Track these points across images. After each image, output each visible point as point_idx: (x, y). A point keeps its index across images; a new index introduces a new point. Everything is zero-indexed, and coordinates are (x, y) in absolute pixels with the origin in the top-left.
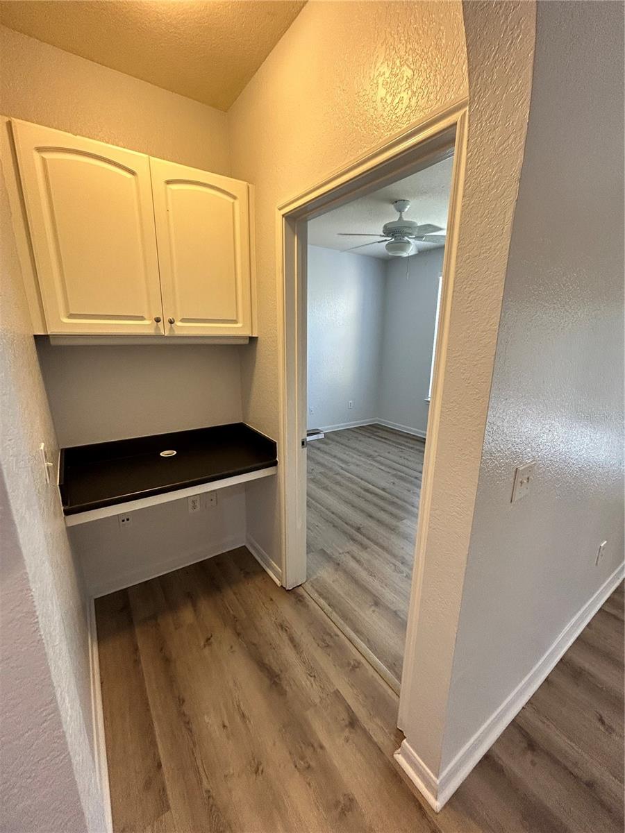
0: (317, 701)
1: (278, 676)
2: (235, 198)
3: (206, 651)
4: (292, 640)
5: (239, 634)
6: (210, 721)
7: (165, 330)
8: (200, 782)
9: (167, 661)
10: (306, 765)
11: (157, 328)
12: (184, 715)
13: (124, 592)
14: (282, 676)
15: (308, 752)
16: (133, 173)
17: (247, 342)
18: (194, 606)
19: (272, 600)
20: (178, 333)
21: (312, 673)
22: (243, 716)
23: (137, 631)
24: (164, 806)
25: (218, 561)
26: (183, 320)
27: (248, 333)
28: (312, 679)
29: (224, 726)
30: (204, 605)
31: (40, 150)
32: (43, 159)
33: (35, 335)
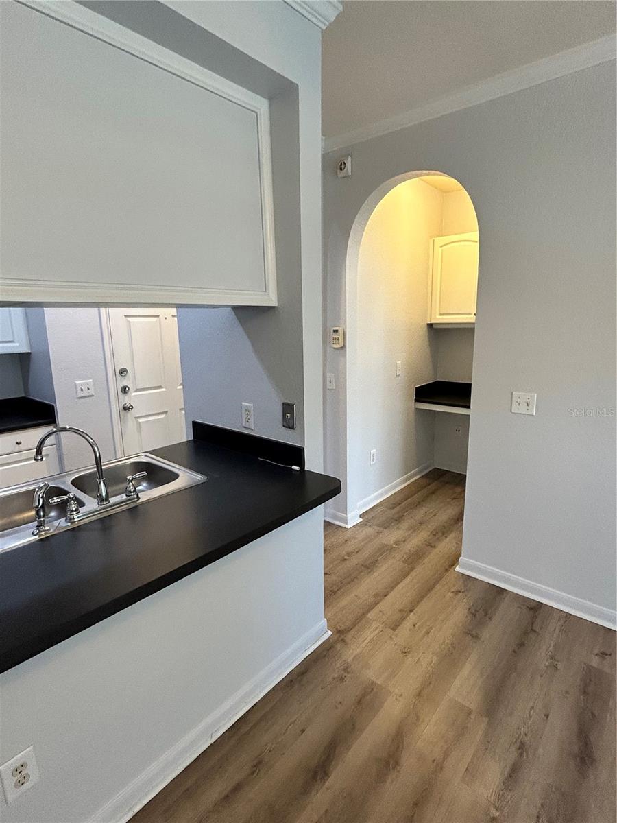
6: (424, 509)
8: (405, 513)
10: (435, 534)
15: (440, 534)
24: (392, 508)
29: (426, 512)
31: (441, 247)
32: (442, 250)
33: (428, 324)
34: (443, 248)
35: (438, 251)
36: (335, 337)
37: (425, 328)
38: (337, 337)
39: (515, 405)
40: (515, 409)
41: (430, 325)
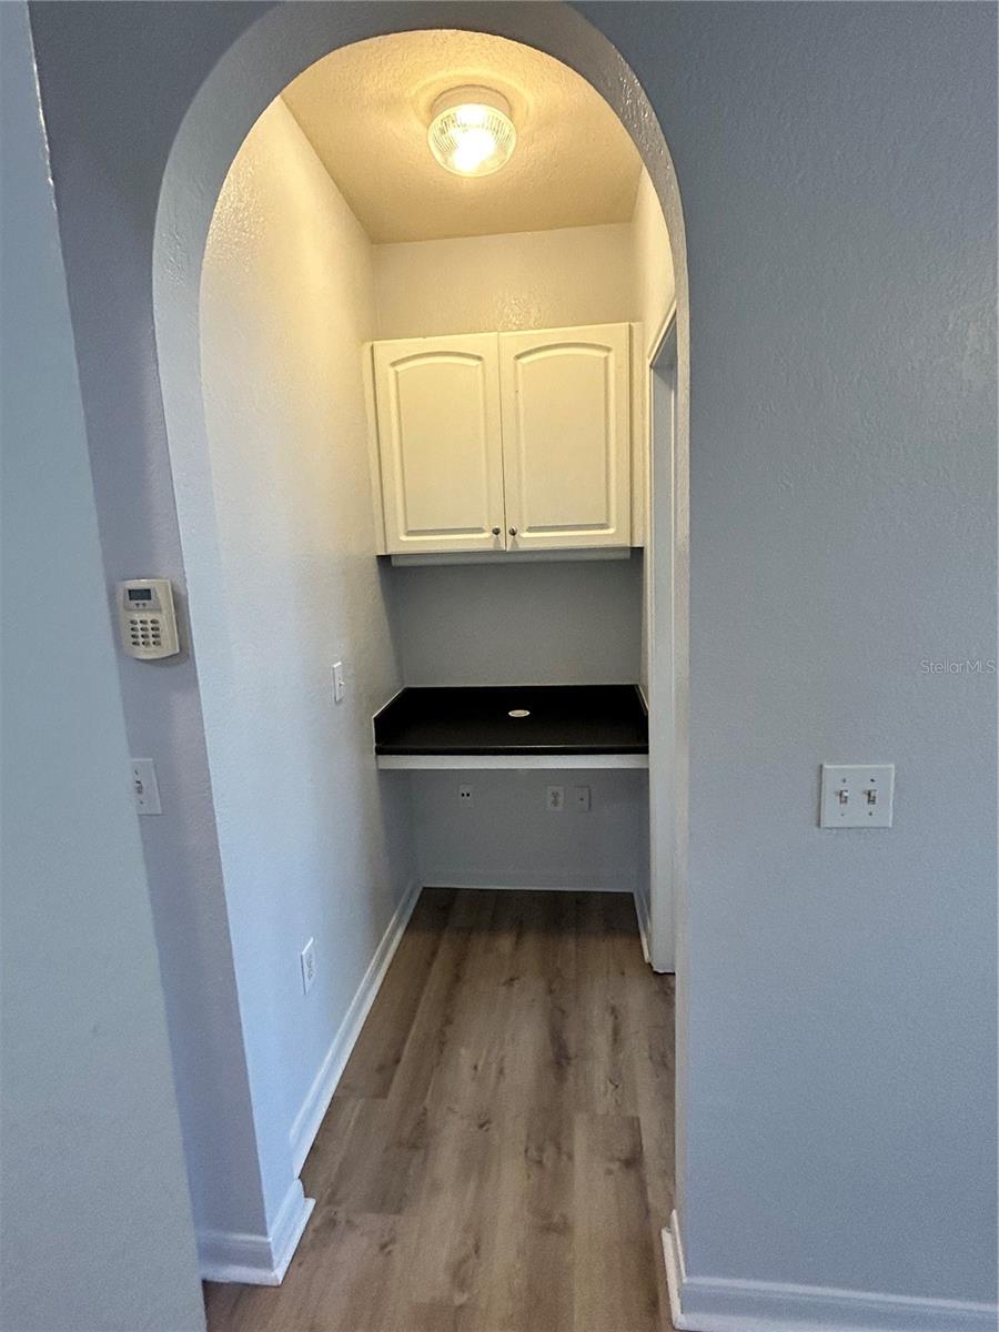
0: (600, 1111)
1: (568, 1058)
2: (609, 350)
3: (503, 990)
4: (616, 1032)
5: (551, 992)
6: (465, 1056)
7: (506, 544)
8: (423, 1098)
9: (457, 978)
10: (538, 1159)
11: (497, 540)
12: (444, 1034)
13: (453, 893)
14: (573, 1062)
15: (550, 1151)
16: (479, 358)
17: (627, 555)
18: (519, 936)
19: (623, 974)
20: (523, 546)
21: (616, 1080)
22: (501, 1072)
23: (445, 936)
24: (383, 1092)
25: (581, 900)
26: (530, 529)
27: (625, 542)
28: (611, 1087)
29: (476, 1068)
30: (531, 942)
31: (394, 364)
32: (397, 373)
33: (378, 556)
34: (400, 368)
35: (387, 374)
36: (137, 617)
37: (373, 568)
38: (148, 617)
39: (830, 803)
40: (833, 814)
41: (384, 560)
